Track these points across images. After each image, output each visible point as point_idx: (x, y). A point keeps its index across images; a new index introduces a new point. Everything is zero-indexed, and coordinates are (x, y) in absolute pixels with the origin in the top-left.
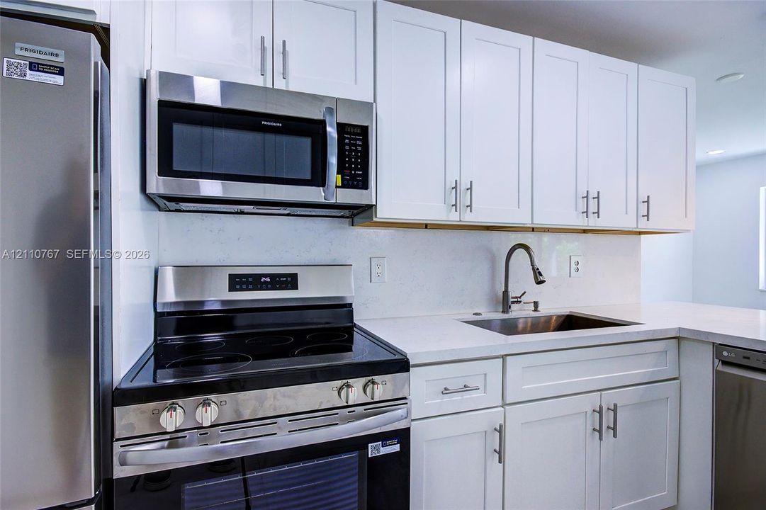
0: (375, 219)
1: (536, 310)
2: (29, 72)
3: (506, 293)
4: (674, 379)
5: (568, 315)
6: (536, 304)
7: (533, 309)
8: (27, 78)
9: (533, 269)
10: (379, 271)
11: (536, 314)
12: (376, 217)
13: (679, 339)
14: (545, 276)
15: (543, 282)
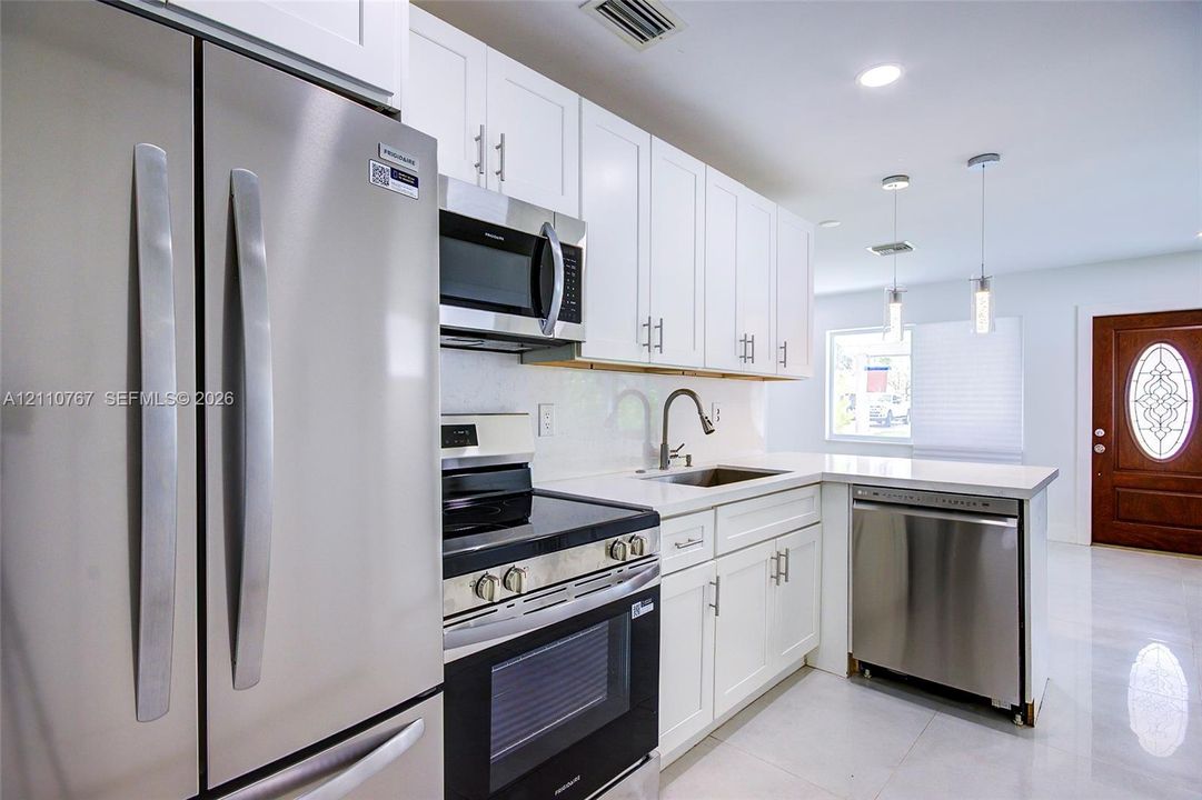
0: (577, 359)
1: (688, 465)
2: (391, 180)
3: (664, 446)
4: (818, 523)
5: (716, 470)
6: (688, 457)
7: (686, 463)
8: (390, 187)
9: (702, 417)
10: (548, 421)
11: (690, 470)
12: (579, 355)
13: (823, 483)
14: (715, 426)
15: (713, 431)
